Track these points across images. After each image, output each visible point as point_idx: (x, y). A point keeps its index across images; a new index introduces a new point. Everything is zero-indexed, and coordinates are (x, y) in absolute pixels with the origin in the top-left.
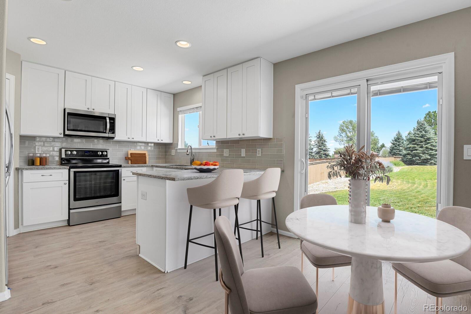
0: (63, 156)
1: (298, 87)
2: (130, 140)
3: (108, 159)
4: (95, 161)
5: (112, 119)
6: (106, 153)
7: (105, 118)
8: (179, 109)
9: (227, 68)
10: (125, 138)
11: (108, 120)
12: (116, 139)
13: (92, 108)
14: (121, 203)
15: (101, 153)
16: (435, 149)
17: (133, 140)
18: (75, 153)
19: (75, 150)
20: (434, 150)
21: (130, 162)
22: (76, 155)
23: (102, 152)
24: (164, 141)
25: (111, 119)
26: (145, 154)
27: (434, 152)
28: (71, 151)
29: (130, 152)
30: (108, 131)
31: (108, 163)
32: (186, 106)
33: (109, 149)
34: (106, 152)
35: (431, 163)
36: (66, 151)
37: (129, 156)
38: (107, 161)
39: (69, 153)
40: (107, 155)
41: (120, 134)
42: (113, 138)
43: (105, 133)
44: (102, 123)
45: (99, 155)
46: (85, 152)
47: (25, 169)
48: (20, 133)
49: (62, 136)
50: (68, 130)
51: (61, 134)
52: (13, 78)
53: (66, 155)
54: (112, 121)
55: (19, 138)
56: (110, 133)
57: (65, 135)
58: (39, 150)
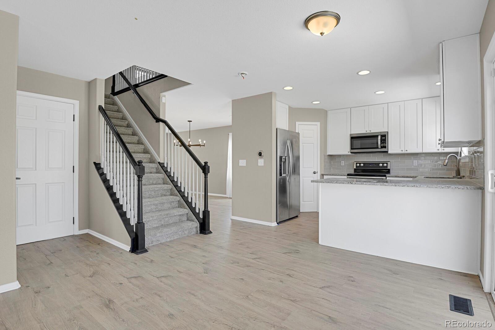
0: (355, 167)
2: (403, 152)
3: (389, 169)
10: (398, 151)
13: (369, 130)
17: (407, 152)
18: (362, 165)
19: (363, 163)
22: (363, 167)
25: (382, 136)
28: (360, 164)
30: (379, 147)
33: (389, 162)
34: (387, 164)
36: (357, 163)
38: (388, 171)
39: (358, 165)
41: (393, 148)
45: (380, 167)
46: (370, 164)
47: (325, 175)
48: (327, 154)
49: (350, 153)
50: (351, 149)
51: (349, 152)
52: (319, 124)
53: (357, 167)
54: (384, 137)
55: (326, 157)
56: (382, 147)
57: (351, 153)
58: (343, 163)
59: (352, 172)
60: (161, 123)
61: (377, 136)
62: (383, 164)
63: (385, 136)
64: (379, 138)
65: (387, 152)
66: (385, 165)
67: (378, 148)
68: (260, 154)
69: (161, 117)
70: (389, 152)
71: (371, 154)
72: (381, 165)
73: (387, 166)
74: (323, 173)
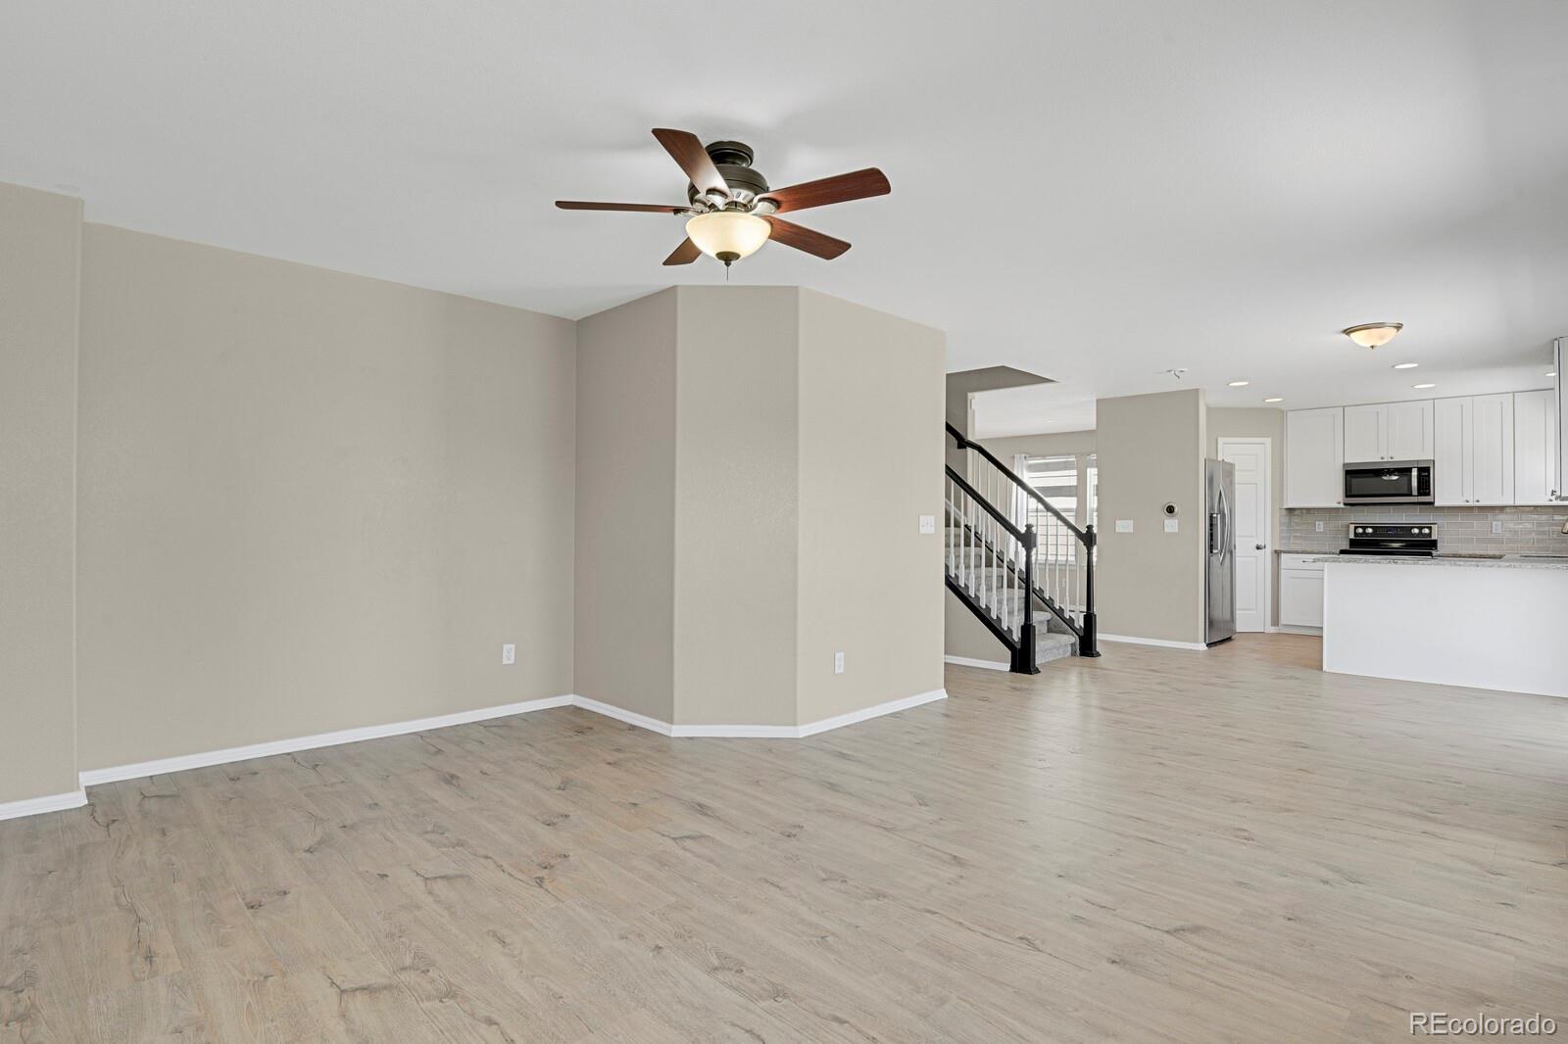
0: (1352, 536)
2: (1470, 504)
5: (1424, 470)
6: (1428, 531)
7: (1407, 469)
10: (1459, 502)
13: (1390, 455)
17: (1477, 503)
18: (1370, 530)
19: (1371, 527)
22: (1372, 535)
25: (1420, 470)
28: (1364, 528)
30: (1415, 492)
33: (1435, 524)
34: (1430, 528)
36: (1356, 528)
39: (1360, 530)
41: (1444, 493)
45: (1413, 535)
46: (1389, 528)
47: (1285, 552)
48: (1285, 507)
49: (1342, 506)
50: (1347, 496)
51: (1339, 503)
52: (1268, 441)
53: (1356, 534)
54: (1425, 473)
55: (1284, 512)
56: (1420, 494)
57: (1345, 504)
58: (1320, 526)
59: (1346, 546)
60: (969, 450)
61: (1409, 470)
62: (1421, 528)
63: (1427, 470)
64: (1415, 473)
65: (1432, 503)
66: (1426, 531)
67: (1411, 495)
68: (1170, 510)
69: (970, 438)
70: (1436, 504)
71: (1392, 507)
72: (1416, 531)
73: (1430, 535)
74: (1277, 549)
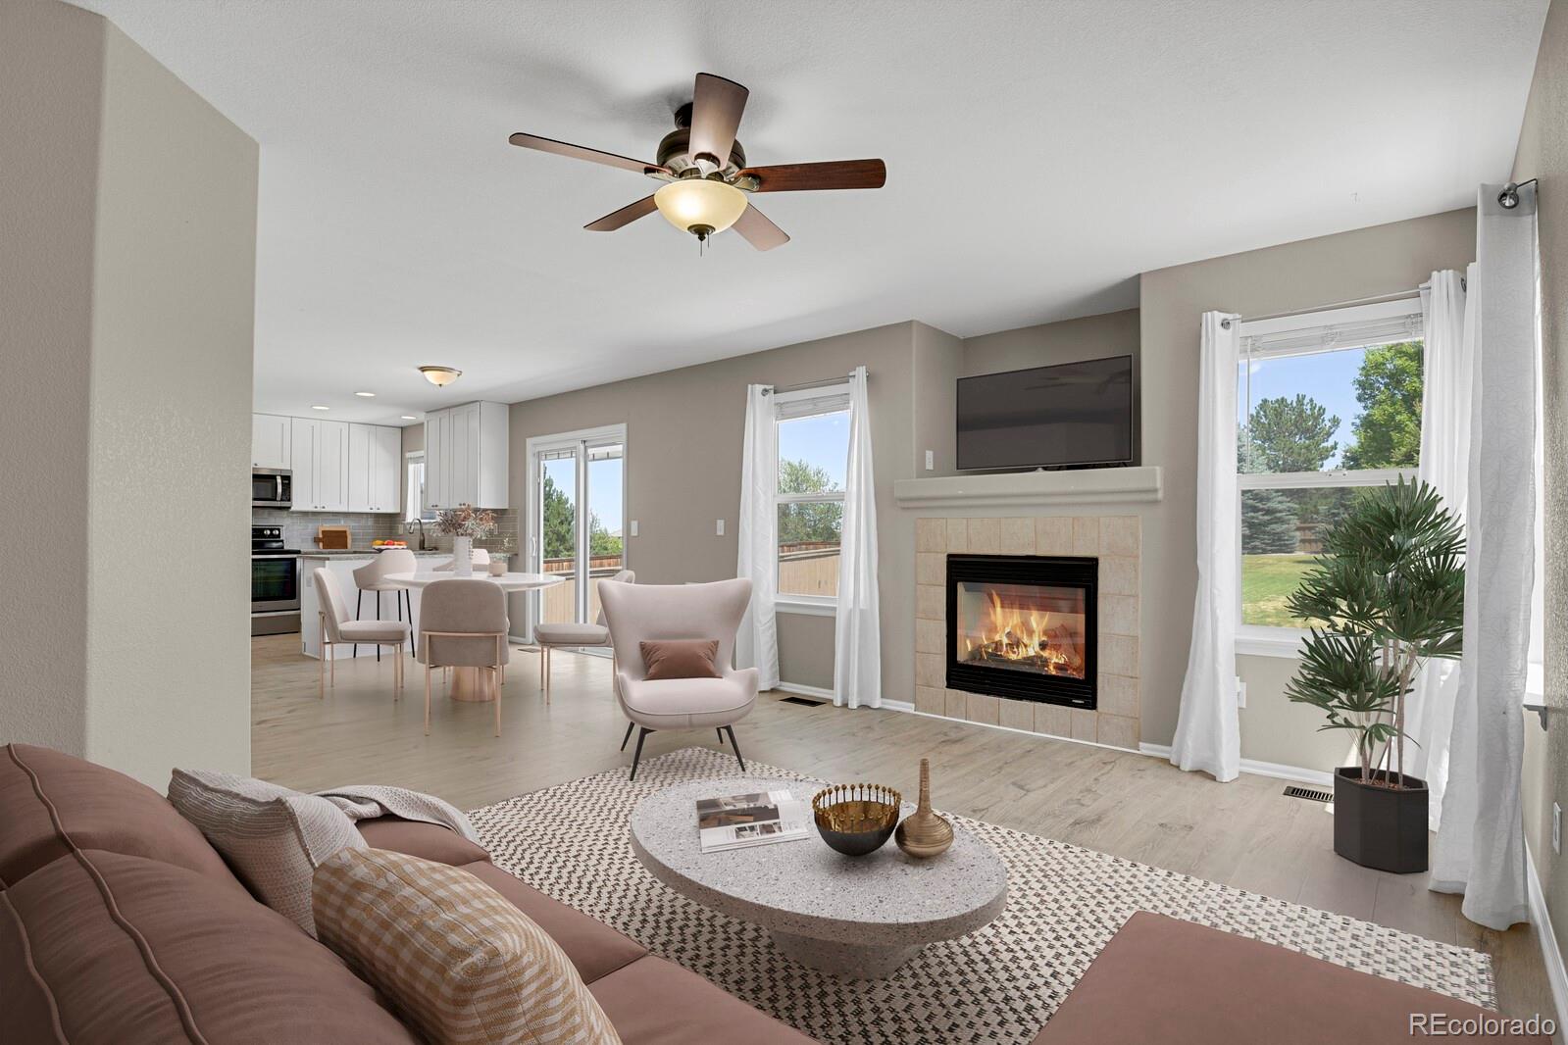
1: (530, 442)
2: (318, 509)
3: (282, 541)
4: (268, 545)
5: (287, 479)
6: (277, 532)
7: (274, 477)
8: (408, 455)
9: (449, 408)
10: (309, 508)
11: (279, 480)
12: (293, 509)
14: (299, 609)
15: (269, 532)
16: (1265, 507)
17: (323, 509)
20: (1262, 510)
21: (321, 545)
23: (272, 530)
24: (383, 510)
25: (283, 478)
26: (345, 532)
27: (1261, 517)
29: (321, 529)
30: (279, 498)
31: (283, 548)
32: (417, 450)
33: (282, 526)
34: (279, 530)
35: (1255, 548)
37: (321, 536)
38: (280, 544)
40: (279, 536)
41: (300, 499)
42: (290, 508)
43: (275, 500)
44: (269, 485)
54: (286, 481)
56: (282, 499)
61: (276, 478)
63: (289, 478)
67: (273, 500)
